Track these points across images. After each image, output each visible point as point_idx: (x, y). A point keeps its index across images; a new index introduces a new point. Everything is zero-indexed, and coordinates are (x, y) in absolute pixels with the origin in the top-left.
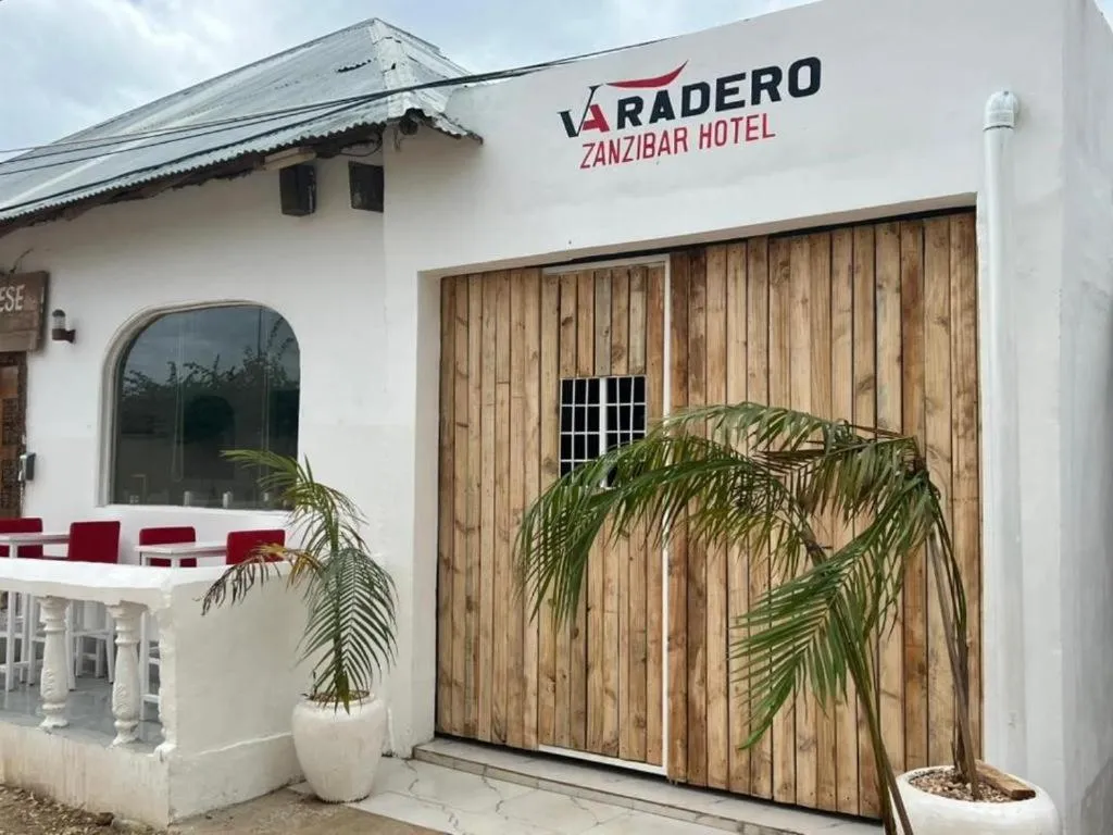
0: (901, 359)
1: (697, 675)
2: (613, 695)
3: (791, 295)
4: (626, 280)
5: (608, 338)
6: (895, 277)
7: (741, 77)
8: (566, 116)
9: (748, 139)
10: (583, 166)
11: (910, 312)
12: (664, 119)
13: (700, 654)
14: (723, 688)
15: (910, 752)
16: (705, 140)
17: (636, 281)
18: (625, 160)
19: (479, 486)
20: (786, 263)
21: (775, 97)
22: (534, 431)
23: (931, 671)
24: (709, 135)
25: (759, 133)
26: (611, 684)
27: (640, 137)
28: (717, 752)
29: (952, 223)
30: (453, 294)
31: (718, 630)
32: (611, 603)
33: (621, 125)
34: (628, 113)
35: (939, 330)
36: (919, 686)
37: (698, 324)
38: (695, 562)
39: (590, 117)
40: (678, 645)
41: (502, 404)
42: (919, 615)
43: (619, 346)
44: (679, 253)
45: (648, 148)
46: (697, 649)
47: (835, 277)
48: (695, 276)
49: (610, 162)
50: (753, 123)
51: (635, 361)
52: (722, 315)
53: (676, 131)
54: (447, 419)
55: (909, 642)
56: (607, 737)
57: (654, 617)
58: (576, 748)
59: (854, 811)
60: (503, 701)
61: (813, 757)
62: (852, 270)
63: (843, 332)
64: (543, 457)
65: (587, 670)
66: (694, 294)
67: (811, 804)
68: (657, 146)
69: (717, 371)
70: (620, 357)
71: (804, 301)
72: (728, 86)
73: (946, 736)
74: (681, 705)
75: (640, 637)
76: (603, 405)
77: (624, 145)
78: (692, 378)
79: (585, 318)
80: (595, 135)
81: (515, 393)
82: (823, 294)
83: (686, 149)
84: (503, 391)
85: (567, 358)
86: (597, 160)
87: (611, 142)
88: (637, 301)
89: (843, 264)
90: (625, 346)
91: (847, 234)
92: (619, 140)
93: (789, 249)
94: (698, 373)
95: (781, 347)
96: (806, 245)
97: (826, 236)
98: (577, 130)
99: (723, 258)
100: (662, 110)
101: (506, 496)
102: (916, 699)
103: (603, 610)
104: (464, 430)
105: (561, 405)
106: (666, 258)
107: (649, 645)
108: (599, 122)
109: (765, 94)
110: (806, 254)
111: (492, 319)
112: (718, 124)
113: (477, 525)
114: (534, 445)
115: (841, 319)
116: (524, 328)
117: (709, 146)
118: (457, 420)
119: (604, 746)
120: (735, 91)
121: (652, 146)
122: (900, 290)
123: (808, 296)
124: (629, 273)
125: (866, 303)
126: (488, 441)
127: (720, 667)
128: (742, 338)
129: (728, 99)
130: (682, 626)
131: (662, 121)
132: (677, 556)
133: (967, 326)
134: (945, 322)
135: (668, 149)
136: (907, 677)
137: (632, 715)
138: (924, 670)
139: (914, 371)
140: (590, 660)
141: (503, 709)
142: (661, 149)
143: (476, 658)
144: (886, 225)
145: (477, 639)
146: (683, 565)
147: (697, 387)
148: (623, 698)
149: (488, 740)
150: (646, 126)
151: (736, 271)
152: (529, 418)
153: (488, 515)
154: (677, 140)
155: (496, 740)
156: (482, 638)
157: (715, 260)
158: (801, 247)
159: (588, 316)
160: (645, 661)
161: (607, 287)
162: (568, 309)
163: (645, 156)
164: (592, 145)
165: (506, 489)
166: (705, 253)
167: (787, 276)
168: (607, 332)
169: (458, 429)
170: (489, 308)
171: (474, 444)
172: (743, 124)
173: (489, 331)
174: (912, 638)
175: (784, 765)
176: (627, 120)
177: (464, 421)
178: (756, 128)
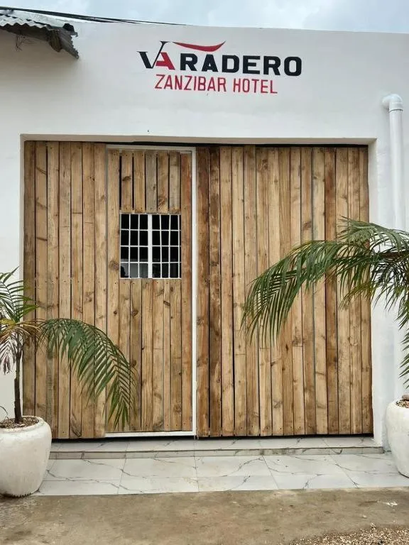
0: (325, 214)
1: (216, 377)
2: (160, 397)
3: (269, 178)
4: (166, 158)
5: (155, 191)
6: (322, 174)
7: (258, 58)
8: (143, 55)
9: (262, 92)
10: (156, 87)
11: (330, 191)
12: (211, 71)
13: (217, 367)
14: (231, 383)
15: (330, 399)
16: (237, 87)
17: (174, 160)
18: (186, 89)
19: (58, 278)
20: (266, 161)
21: (277, 73)
22: (103, 244)
23: (339, 360)
24: (239, 85)
25: (268, 90)
26: (158, 390)
27: (195, 77)
28: (228, 417)
29: (349, 152)
30: (34, 153)
31: (228, 352)
32: (158, 344)
33: (183, 68)
34: (188, 62)
35: (343, 201)
36: (334, 367)
37: (215, 188)
38: (214, 316)
39: (161, 59)
40: (203, 362)
41: (77, 226)
42: (334, 335)
43: (162, 196)
44: (202, 148)
45: (200, 85)
46: (216, 363)
47: (292, 171)
48: (213, 162)
49: (176, 88)
50: (265, 84)
51: (173, 206)
52: (230, 184)
53: (219, 79)
54: (29, 235)
55: (329, 347)
56: (155, 420)
57: (186, 349)
58: (135, 430)
59: (303, 433)
60: (79, 412)
61: (281, 410)
62: (301, 169)
63: (296, 198)
64: (109, 260)
65: (142, 385)
66: (212, 172)
67: (281, 434)
68: (207, 85)
69: (227, 214)
70: (163, 203)
71: (276, 181)
72: (250, 61)
73: (347, 389)
74: (206, 395)
75: (178, 361)
76: (150, 230)
77: (185, 81)
78: (211, 218)
79: (139, 177)
80: (164, 70)
81: (87, 220)
82: (286, 179)
83: (225, 90)
84: (77, 219)
85: (127, 201)
86: (166, 85)
87: (176, 77)
88: (175, 172)
89: (296, 164)
90: (167, 197)
91: (298, 150)
92: (181, 77)
93: (267, 153)
94: (215, 214)
95: (264, 204)
96: (277, 153)
97: (288, 149)
98: (152, 65)
99: (230, 153)
100: (210, 65)
101: (80, 284)
102: (333, 375)
103: (153, 348)
104: (44, 243)
105: (121, 229)
106: (193, 149)
107: (183, 364)
108: (167, 63)
109: (271, 70)
110: (277, 157)
111: (68, 173)
112: (244, 80)
113: (56, 304)
114: (102, 252)
115: (295, 192)
116: (94, 180)
117: (239, 91)
118: (39, 235)
119: (153, 427)
120: (254, 65)
121: (204, 84)
122: (324, 180)
123: (278, 179)
124: (169, 155)
125: (308, 185)
126: (65, 251)
127: (230, 372)
128: (241, 198)
129: (250, 68)
130: (206, 352)
131: (210, 71)
132: (203, 315)
133: (356, 200)
134: (346, 198)
135: (214, 88)
136: (328, 364)
137: (173, 405)
138: (336, 360)
139: (331, 219)
140: (143, 378)
141: (78, 416)
142: (209, 88)
143: (56, 388)
144: (318, 148)
145: (57, 375)
146: (207, 319)
147: (215, 222)
148: (167, 397)
149: (67, 437)
150: (199, 72)
151: (237, 161)
152: (98, 237)
153: (65, 297)
154: (219, 84)
155: (73, 436)
156: (61, 375)
157: (225, 154)
158: (274, 153)
159: (141, 177)
160: (181, 374)
161: (154, 162)
162: (127, 172)
163: (199, 89)
164: (163, 76)
165: (80, 280)
166: (219, 150)
167: (266, 167)
168: (154, 187)
169: (39, 242)
170: (64, 164)
171: (53, 253)
172: (259, 84)
173: (65, 179)
174: (331, 346)
175: (266, 416)
176: (187, 66)
177: (45, 237)
178: (266, 87)
